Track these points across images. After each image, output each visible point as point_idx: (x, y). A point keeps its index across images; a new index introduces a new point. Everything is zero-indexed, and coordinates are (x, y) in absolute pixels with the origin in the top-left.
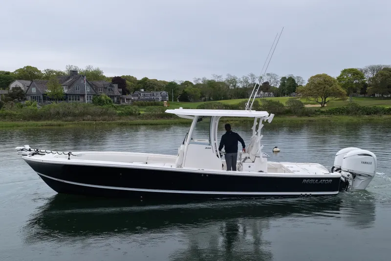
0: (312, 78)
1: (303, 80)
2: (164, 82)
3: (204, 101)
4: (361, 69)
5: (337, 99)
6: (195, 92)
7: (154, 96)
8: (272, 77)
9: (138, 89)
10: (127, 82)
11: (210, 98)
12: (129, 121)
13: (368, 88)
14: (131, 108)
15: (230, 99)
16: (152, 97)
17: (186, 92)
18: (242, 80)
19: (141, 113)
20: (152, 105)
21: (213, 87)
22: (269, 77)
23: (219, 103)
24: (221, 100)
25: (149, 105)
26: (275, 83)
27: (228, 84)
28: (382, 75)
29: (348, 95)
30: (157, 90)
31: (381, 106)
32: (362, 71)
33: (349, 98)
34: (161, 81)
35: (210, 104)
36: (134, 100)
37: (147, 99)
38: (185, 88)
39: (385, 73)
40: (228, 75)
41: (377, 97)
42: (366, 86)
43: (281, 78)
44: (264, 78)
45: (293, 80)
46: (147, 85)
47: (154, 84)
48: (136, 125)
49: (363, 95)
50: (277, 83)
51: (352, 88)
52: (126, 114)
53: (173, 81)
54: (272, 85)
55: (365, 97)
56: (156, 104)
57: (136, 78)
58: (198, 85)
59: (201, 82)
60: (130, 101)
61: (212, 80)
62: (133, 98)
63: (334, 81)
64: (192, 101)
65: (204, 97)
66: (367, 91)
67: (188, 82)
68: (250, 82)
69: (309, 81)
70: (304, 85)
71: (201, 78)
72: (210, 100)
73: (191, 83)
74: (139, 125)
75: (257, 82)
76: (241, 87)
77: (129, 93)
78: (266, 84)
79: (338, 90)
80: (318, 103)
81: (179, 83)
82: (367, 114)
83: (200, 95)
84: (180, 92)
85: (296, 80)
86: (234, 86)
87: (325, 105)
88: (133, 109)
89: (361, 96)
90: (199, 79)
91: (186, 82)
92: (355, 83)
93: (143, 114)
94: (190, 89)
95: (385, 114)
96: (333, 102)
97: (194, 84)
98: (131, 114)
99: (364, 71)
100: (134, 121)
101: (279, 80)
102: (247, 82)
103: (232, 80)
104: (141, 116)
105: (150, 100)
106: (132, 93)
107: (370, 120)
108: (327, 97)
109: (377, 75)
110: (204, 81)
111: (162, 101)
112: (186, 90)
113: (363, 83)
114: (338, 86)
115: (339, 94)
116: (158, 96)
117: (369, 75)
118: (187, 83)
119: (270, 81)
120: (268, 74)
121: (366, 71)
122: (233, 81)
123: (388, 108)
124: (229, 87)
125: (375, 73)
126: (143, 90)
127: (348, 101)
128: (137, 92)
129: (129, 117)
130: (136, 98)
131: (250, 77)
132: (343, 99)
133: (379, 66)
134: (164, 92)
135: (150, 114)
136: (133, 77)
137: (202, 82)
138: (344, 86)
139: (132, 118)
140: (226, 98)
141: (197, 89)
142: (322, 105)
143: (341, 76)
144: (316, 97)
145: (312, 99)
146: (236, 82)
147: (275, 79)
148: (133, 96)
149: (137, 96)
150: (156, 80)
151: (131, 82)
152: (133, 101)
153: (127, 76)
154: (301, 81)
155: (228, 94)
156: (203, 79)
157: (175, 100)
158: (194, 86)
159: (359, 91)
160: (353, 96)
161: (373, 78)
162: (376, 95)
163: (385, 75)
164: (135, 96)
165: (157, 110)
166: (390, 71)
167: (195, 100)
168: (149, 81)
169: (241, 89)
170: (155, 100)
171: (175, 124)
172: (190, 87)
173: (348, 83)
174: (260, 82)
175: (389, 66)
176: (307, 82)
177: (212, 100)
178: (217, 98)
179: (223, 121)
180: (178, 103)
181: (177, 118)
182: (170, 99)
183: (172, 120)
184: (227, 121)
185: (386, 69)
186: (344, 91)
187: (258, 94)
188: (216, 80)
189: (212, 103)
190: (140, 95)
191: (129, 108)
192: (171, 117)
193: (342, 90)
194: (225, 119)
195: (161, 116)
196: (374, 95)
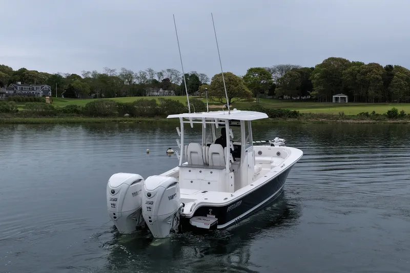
0: (216, 76)
1: (207, 78)
2: (46, 75)
3: (94, 98)
4: (269, 68)
5: (243, 100)
6: (83, 87)
7: (33, 90)
8: (172, 74)
9: (13, 82)
10: (1, 72)
11: (101, 95)
12: (6, 119)
13: (276, 89)
14: (7, 104)
15: (125, 96)
16: (32, 92)
17: (72, 87)
18: (139, 75)
19: (20, 109)
20: (31, 100)
21: (105, 82)
22: (170, 74)
23: (112, 101)
24: (114, 97)
25: (27, 101)
26: (176, 81)
27: (122, 79)
28: (291, 76)
29: (255, 97)
30: (37, 84)
31: (286, 109)
32: (270, 71)
33: (255, 99)
34: (42, 73)
35: (102, 102)
36: (9, 94)
37: (24, 94)
38: (72, 82)
39: (294, 73)
40: (123, 69)
41: (286, 99)
42: (274, 86)
43: (183, 75)
44: (164, 74)
45: (197, 78)
46: (25, 76)
47: (34, 76)
48: (13, 123)
49: (271, 97)
50: (178, 80)
51: (258, 88)
52: (1, 110)
53: (57, 73)
54: (173, 82)
55: (273, 98)
56: (36, 100)
57: (11, 69)
58: (87, 79)
59: (90, 76)
60: (4, 95)
61: (104, 74)
62: (7, 92)
63: (240, 81)
64: (79, 98)
65: (94, 93)
66: (275, 92)
68: (148, 77)
69: (212, 79)
70: (209, 83)
71: (91, 72)
72: (101, 97)
73: (79, 77)
74: (17, 123)
75: (156, 78)
76: (137, 83)
77: (2, 86)
78: (166, 81)
79: (244, 90)
80: (222, 103)
81: (64, 76)
83: (89, 91)
84: (66, 87)
85: (200, 78)
86: (130, 82)
87: (230, 106)
88: (10, 105)
89: (269, 97)
90: (88, 73)
91: (73, 75)
92: (262, 84)
93: (22, 112)
94: (77, 84)
95: (290, 117)
96: (239, 103)
97: (83, 77)
98: (7, 111)
99: (272, 71)
100: (11, 119)
101: (181, 76)
102: (144, 78)
103: (127, 75)
104: (19, 113)
105: (29, 95)
106: (6, 86)
107: (275, 123)
108: (232, 97)
109: (285, 76)
110: (95, 74)
111: (44, 96)
112: (72, 85)
113: (271, 83)
114: (244, 86)
115: (245, 95)
116: (39, 91)
117: (276, 77)
118: (74, 76)
119: (171, 77)
120: (169, 70)
121: (274, 71)
122: (129, 76)
123: (293, 111)
124: (123, 83)
125: (284, 74)
126: (20, 83)
127: (255, 102)
128: (12, 86)
129: (5, 114)
130: (12, 92)
131: (148, 73)
132: (249, 101)
133: (287, 66)
134: (46, 86)
135: (29, 112)
136: (7, 67)
137: (93, 75)
138: (249, 87)
139: (8, 115)
140: (119, 96)
141: (86, 83)
143: (247, 75)
144: (220, 97)
145: (216, 99)
146: (132, 77)
147: (176, 76)
148: (7, 89)
149: (13, 89)
150: (37, 72)
151: (5, 72)
152: (7, 95)
154: (205, 78)
155: (122, 90)
156: (94, 72)
157: (60, 96)
158: (83, 80)
159: (267, 92)
160: (260, 97)
161: (282, 79)
162: (285, 97)
163: (294, 76)
164: (10, 90)
165: (39, 107)
166: (299, 72)
167: (84, 96)
168: (28, 72)
169: (137, 85)
170: (34, 95)
171: (61, 123)
172: (78, 81)
173: (254, 83)
174: (159, 78)
175: (298, 66)
176: (211, 81)
177: (103, 98)
178: (109, 95)
179: (115, 121)
180: (63, 99)
181: (62, 116)
182: (53, 95)
183: (56, 119)
184: (121, 121)
185: (295, 69)
186: (249, 91)
187: (157, 92)
188: (109, 74)
189: (104, 100)
190: (17, 88)
191: (5, 104)
192: (55, 115)
193: (247, 90)
194: (118, 119)
195: (43, 114)
196: (282, 97)
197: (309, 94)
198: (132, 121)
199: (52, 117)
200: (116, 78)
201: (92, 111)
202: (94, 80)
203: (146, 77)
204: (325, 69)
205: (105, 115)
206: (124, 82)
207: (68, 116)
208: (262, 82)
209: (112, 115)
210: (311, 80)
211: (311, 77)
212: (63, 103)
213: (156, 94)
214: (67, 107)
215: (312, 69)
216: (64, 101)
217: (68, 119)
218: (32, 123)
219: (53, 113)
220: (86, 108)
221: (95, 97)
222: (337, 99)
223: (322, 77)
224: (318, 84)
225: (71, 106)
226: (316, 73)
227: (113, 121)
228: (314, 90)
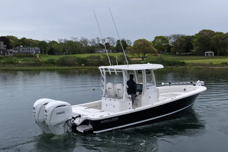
0: (136, 41)
1: (131, 43)
2: (38, 41)
3: (65, 55)
4: (167, 36)
5: (152, 55)
6: (59, 48)
7: (30, 50)
8: (111, 40)
9: (18, 45)
10: (11, 40)
11: (69, 53)
12: (10, 68)
13: (171, 49)
14: (12, 58)
16: (29, 51)
17: (52, 48)
18: (91, 41)
19: (20, 62)
20: (28, 56)
21: (71, 45)
22: (109, 40)
24: (76, 54)
25: (26, 56)
26: (113, 44)
27: (82, 43)
28: (180, 40)
30: (32, 47)
31: (178, 61)
32: (168, 38)
33: (159, 54)
34: (35, 40)
36: (15, 53)
37: (24, 53)
38: (52, 45)
39: (182, 39)
40: (82, 37)
41: (177, 55)
42: (170, 47)
43: (117, 41)
44: (106, 40)
45: (125, 42)
46: (25, 42)
47: (30, 42)
48: (15, 70)
49: (169, 53)
50: (114, 44)
51: (161, 48)
52: (8, 63)
53: (43, 40)
54: (111, 45)
55: (170, 54)
56: (31, 56)
57: (17, 38)
58: (61, 44)
59: (63, 42)
60: (13, 53)
61: (71, 41)
62: (14, 52)
63: (150, 44)
64: (57, 55)
65: (65, 52)
66: (171, 50)
67: (54, 41)
68: (96, 42)
69: (134, 43)
70: (132, 45)
71: (63, 39)
72: (69, 54)
73: (56, 42)
74: (17, 70)
75: (101, 42)
76: (90, 45)
77: (12, 48)
78: (107, 44)
79: (152, 49)
80: (140, 57)
81: (48, 42)
82: (169, 66)
83: (62, 51)
84: (49, 48)
85: (127, 42)
86: (86, 45)
87: (145, 59)
88: (14, 59)
89: (167, 53)
90: (62, 40)
92: (163, 46)
93: (21, 63)
94: (55, 46)
95: (180, 65)
96: (149, 57)
97: (58, 43)
98: (12, 63)
100: (14, 68)
101: (116, 42)
103: (84, 41)
104: (19, 64)
105: (27, 53)
106: (14, 48)
107: (171, 69)
108: (145, 54)
109: (177, 41)
110: (65, 41)
111: (36, 54)
112: (52, 47)
113: (168, 45)
114: (153, 47)
115: (153, 52)
117: (171, 41)
118: (54, 42)
119: (110, 42)
120: (108, 38)
121: (170, 38)
122: (85, 41)
123: (182, 61)
125: (176, 40)
126: (22, 46)
127: (159, 57)
128: (17, 48)
129: (10, 65)
130: (17, 51)
131: (96, 40)
132: (156, 56)
133: (178, 35)
134: (37, 48)
135: (25, 63)
136: (15, 37)
138: (156, 47)
139: (12, 66)
140: (80, 53)
141: (60, 46)
142: (142, 59)
143: (155, 40)
144: (139, 53)
145: (136, 55)
146: (87, 42)
147: (113, 41)
148: (14, 50)
149: (18, 50)
150: (32, 39)
151: (13, 40)
152: (14, 53)
153: (10, 36)
155: (81, 50)
157: (45, 54)
158: (59, 44)
159: (166, 50)
160: (163, 53)
161: (175, 43)
162: (177, 53)
163: (182, 41)
164: (16, 50)
165: (31, 60)
166: (185, 38)
167: (59, 54)
168: (27, 40)
169: (90, 47)
170: (30, 53)
171: (43, 70)
172: (56, 45)
173: (159, 45)
174: (103, 43)
175: (184, 35)
176: (133, 44)
177: (70, 54)
178: (74, 53)
179: (76, 69)
180: (47, 55)
181: (44, 66)
182: (41, 53)
183: (41, 67)
184: (79, 68)
185: (183, 37)
186: (156, 50)
187: (102, 51)
188: (74, 41)
189: (69, 56)
190: (20, 50)
191: (11, 59)
192: (41, 65)
193: (155, 49)
194: (78, 67)
195: (34, 65)
196: (175, 53)
197: (191, 51)
198: (86, 68)
199: (38, 66)
200: (78, 43)
201: (62, 63)
202: (65, 44)
203: (95, 42)
204: (200, 36)
205: (70, 65)
206: (82, 45)
207: (47, 66)
208: (163, 44)
209: (75, 65)
210: (192, 44)
211: (192, 42)
212: (46, 58)
213: (101, 52)
214: (49, 60)
215: (193, 36)
216: (48, 57)
217: (48, 68)
218: (26, 70)
219: (39, 64)
220: (59, 61)
221: (66, 54)
222: (207, 54)
223: (199, 41)
224: (196, 45)
225: (51, 60)
226: (195, 39)
227: (75, 69)
228: (194, 49)
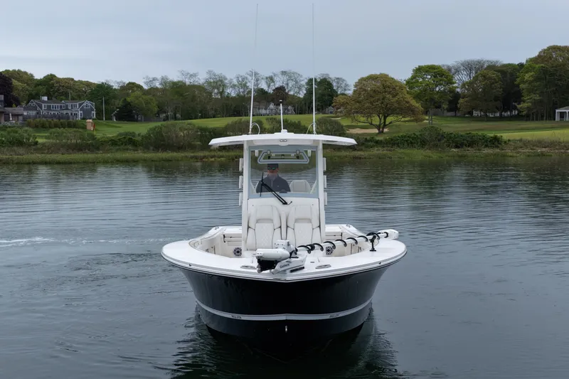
0: (362, 80)
1: (346, 85)
2: (88, 84)
3: (164, 120)
4: (448, 66)
5: (406, 119)
6: (147, 103)
7: (67, 109)
8: (290, 78)
9: (36, 96)
10: (15, 82)
11: (175, 115)
12: (16, 157)
13: (461, 101)
14: (20, 131)
15: (214, 117)
16: (65, 112)
17: (129, 103)
18: (235, 82)
19: (40, 141)
20: (63, 126)
21: (182, 95)
22: (285, 78)
23: (190, 124)
24: (196, 118)
25: (56, 126)
26: (297, 90)
27: (209, 89)
29: (426, 113)
30: (73, 99)
31: (480, 133)
32: (450, 70)
33: (427, 118)
34: (81, 82)
35: (174, 126)
36: (29, 117)
37: (53, 116)
38: (128, 95)
39: (492, 74)
40: (209, 72)
41: (477, 117)
42: (455, 98)
43: (306, 81)
44: (276, 79)
45: (330, 85)
46: (54, 88)
47: (67, 88)
48: (29, 163)
49: (452, 113)
50: (300, 88)
51: (432, 99)
52: (10, 142)
53: (104, 81)
54: (291, 93)
55: (455, 116)
56: (70, 125)
57: (32, 76)
58: (153, 90)
59: (158, 85)
60: (21, 118)
61: (179, 82)
62: (25, 114)
63: (401, 87)
64: (141, 121)
65: (164, 112)
66: (459, 106)
67: (133, 84)
68: (251, 85)
69: (356, 86)
70: (350, 92)
71: (159, 77)
72: (175, 118)
73: (139, 87)
74: (34, 163)
75: (264, 86)
76: (233, 94)
77: (18, 103)
78: (280, 90)
79: (407, 102)
80: (372, 125)
81: (116, 86)
82: (457, 147)
83: (156, 109)
84: (119, 103)
85: (334, 84)
86: (221, 93)
87: (386, 130)
88: (26, 133)
89: (450, 114)
90: (154, 79)
91: (130, 83)
92: (438, 92)
93: (43, 144)
94: (137, 98)
95: (486, 146)
96: (400, 125)
97: (146, 87)
98: (20, 143)
99: (453, 71)
100: (25, 157)
101: (303, 83)
102: (245, 86)
103: (216, 83)
104: (38, 146)
105: (60, 118)
106: (24, 104)
107: (461, 156)
108: (388, 116)
109: (476, 78)
110: (164, 82)
111: (84, 119)
112: (129, 99)
113: (452, 91)
114: (408, 96)
115: (410, 111)
116: (76, 110)
117: (462, 78)
118: (132, 86)
119: (287, 84)
120: (284, 73)
121: (457, 71)
122: (219, 83)
123: (492, 135)
124: (211, 96)
125: (473, 75)
126: (45, 98)
127: (426, 124)
128: (33, 103)
129: (15, 148)
130: (33, 113)
131: (250, 78)
132: (416, 120)
133: (479, 62)
134: (87, 104)
135: (56, 144)
136: (25, 73)
137: (161, 84)
138: (417, 97)
139: (21, 150)
140: (205, 116)
141: (150, 97)
142: (379, 130)
143: (413, 77)
144: (369, 115)
145: (362, 119)
146: (224, 86)
147: (296, 82)
148: (25, 109)
149: (35, 108)
150: (72, 79)
151: (22, 81)
152: (25, 118)
153: (14, 71)
154: (343, 85)
155: (209, 107)
156: (163, 79)
157: (109, 118)
158: (146, 92)
159: (445, 106)
160: (435, 115)
161: (470, 84)
162: (475, 113)
163: (490, 78)
164: (30, 110)
165: (71, 136)
166: (498, 71)
167: (147, 120)
168: (59, 81)
169: (233, 98)
170: (68, 118)
171: (105, 162)
172: (138, 93)
173: (425, 90)
174: (269, 86)
175: (497, 62)
176: (353, 88)
177: (179, 120)
178: (188, 115)
179: (196, 158)
180: (114, 122)
181: (108, 151)
182: (99, 116)
183: (100, 155)
184: (205, 157)
185: (492, 67)
186: (417, 105)
187: (266, 109)
188: (188, 82)
189: (177, 123)
190: (41, 108)
191: (17, 132)
192: (98, 149)
193: (414, 103)
194: (201, 154)
195: (79, 148)
196: (471, 113)
197: (515, 108)
198: (222, 157)
199: (92, 152)
200: (200, 88)
201: (159, 142)
202: (163, 90)
203: (248, 84)
204: (543, 65)
205: (180, 148)
206: (211, 93)
207: (117, 150)
208: (437, 89)
209: (192, 147)
210: (518, 86)
211: (518, 80)
212: (113, 130)
213: (263, 111)
214: (120, 134)
215: (521, 65)
216: (116, 127)
217: (119, 155)
218: (59, 163)
219: (96, 145)
220: (147, 137)
221: (166, 119)
222: (562, 115)
223: (537, 79)
224: (530, 91)
225: (127, 134)
226: (527, 72)
227: (192, 157)
228: (524, 101)
